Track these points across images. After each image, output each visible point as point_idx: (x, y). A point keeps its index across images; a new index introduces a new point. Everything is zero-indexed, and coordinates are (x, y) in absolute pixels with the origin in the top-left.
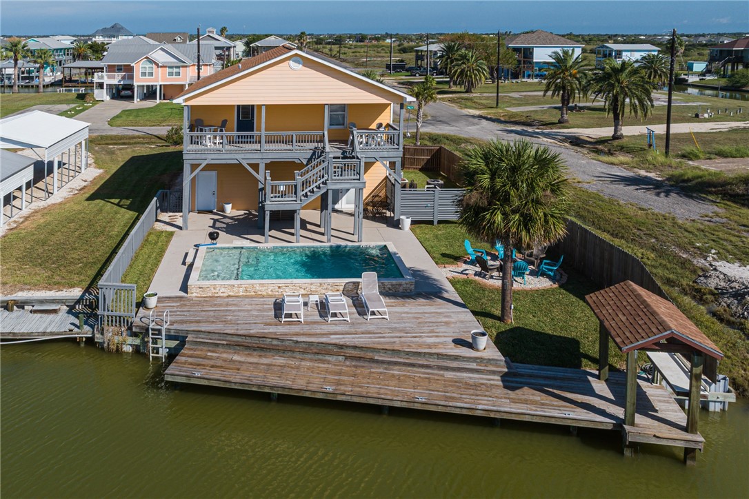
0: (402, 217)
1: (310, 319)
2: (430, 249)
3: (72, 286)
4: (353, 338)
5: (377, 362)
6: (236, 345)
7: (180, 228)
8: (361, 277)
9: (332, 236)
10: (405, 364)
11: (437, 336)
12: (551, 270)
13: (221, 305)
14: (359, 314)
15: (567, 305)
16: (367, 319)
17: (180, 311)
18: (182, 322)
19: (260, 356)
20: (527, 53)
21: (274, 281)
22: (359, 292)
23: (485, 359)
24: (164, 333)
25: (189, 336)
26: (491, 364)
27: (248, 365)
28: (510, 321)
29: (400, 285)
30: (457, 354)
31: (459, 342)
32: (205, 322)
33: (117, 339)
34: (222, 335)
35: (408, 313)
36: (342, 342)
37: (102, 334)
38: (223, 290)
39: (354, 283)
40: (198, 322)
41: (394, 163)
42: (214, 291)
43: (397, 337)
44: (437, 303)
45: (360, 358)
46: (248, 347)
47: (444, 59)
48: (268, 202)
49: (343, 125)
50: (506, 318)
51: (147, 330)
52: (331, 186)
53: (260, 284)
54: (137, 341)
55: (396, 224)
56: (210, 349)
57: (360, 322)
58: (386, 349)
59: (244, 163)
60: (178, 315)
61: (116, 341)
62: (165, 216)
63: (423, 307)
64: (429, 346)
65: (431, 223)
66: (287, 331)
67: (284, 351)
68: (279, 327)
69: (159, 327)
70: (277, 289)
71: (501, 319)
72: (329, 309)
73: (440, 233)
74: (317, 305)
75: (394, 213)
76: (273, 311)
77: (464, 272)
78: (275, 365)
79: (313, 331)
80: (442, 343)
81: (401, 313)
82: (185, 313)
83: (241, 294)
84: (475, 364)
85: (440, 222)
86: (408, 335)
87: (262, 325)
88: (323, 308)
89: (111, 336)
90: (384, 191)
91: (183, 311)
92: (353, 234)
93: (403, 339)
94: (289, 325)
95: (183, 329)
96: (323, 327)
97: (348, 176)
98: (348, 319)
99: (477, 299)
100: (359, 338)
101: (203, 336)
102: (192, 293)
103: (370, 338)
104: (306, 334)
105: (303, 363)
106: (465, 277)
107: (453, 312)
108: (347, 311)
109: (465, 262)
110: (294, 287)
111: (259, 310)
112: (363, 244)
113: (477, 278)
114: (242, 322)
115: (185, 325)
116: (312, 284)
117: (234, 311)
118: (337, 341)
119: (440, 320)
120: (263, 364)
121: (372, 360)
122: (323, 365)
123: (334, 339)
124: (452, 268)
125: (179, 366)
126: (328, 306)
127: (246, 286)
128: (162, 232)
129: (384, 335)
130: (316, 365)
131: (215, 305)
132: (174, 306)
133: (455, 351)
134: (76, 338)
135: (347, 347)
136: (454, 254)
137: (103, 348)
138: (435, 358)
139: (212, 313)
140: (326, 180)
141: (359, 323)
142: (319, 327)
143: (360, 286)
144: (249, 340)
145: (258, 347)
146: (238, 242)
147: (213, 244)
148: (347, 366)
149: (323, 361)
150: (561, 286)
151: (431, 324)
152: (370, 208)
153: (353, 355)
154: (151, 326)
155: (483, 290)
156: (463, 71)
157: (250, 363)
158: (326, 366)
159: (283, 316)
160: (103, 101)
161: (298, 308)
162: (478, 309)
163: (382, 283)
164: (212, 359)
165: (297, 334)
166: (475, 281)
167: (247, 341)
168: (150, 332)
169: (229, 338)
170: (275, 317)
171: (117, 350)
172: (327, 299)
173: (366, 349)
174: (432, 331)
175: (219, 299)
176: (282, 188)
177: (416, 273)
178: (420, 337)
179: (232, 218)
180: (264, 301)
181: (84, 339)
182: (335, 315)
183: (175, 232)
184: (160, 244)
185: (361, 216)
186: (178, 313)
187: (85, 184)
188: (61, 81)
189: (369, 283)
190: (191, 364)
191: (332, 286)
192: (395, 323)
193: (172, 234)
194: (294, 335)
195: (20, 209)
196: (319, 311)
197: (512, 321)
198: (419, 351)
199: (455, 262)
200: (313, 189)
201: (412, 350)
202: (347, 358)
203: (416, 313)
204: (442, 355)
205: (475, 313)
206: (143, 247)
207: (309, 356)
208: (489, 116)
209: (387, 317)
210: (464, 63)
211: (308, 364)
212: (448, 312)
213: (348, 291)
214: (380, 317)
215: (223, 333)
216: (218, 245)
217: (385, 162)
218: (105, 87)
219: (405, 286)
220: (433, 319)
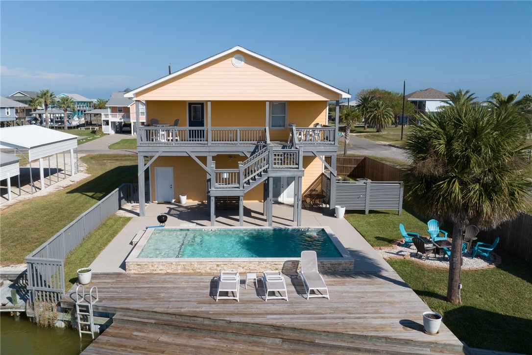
0: (337, 206)
1: (246, 297)
2: (364, 233)
3: (20, 262)
4: (292, 319)
5: (318, 345)
6: (164, 324)
7: (138, 214)
8: (300, 257)
9: (273, 222)
10: (349, 349)
11: (382, 318)
12: (486, 251)
13: (157, 282)
14: (298, 293)
15: (511, 285)
16: (306, 298)
17: (114, 288)
18: (112, 299)
19: (190, 337)
20: (421, 105)
21: (213, 259)
22: (298, 271)
23: (441, 344)
24: (91, 310)
25: (118, 313)
26: (447, 350)
27: (174, 346)
28: (458, 301)
29: (340, 264)
30: (408, 338)
31: (408, 324)
32: (136, 299)
33: (49, 315)
34: (151, 313)
35: (349, 292)
36: (279, 323)
37: (33, 309)
38: (161, 267)
39: (293, 262)
40: (129, 299)
41: (330, 157)
42: (152, 268)
43: (339, 318)
44: (378, 283)
45: (299, 341)
46: (177, 327)
47: (361, 107)
48: (213, 189)
49: (284, 126)
50: (453, 298)
51: (75, 306)
52: (272, 174)
53: (198, 262)
54: (68, 317)
55: (332, 213)
56: (138, 327)
57: (299, 301)
58: (328, 332)
59: (193, 156)
60: (110, 292)
61: (47, 317)
62: (128, 206)
63: (364, 286)
64: (376, 329)
65: (362, 212)
66: (221, 310)
67: (216, 332)
68: (213, 306)
69: (86, 304)
70: (215, 267)
71: (448, 299)
72: (266, 288)
73: (371, 220)
74: (255, 283)
75: (329, 205)
76: (209, 289)
77: (400, 253)
78: (204, 348)
79: (249, 311)
80: (389, 326)
81: (342, 292)
82: (118, 290)
83: (180, 271)
84: (429, 350)
85: (371, 212)
86: (351, 315)
87: (195, 303)
88: (261, 285)
89: (41, 311)
90: (320, 186)
91: (116, 288)
92: (293, 221)
93: (346, 321)
94: (224, 303)
95: (111, 306)
96: (259, 306)
97: (287, 164)
98: (286, 298)
99: (417, 279)
100: (298, 318)
101: (131, 314)
102: (130, 270)
103: (310, 318)
104: (241, 314)
105: (236, 346)
106: (402, 257)
107: (396, 292)
108: (285, 290)
109: (399, 245)
110: (233, 266)
111: (195, 287)
112: (303, 227)
113: (413, 259)
114: (175, 300)
115: (114, 302)
116: (250, 262)
117: (170, 288)
118: (274, 322)
119: (383, 300)
120: (191, 346)
121: (312, 344)
122: (258, 349)
123: (271, 320)
124: (388, 249)
125: (99, 347)
126: (265, 284)
127: (184, 263)
128: (121, 217)
129: (325, 315)
130: (250, 348)
131: (151, 282)
132: (109, 283)
133: (405, 334)
134: (9, 313)
135: (285, 328)
136: (387, 237)
137: (36, 323)
138: (382, 342)
139: (146, 290)
140: (267, 169)
141: (298, 303)
142: (255, 306)
143: (299, 266)
144: (179, 319)
145: (188, 327)
146: (186, 225)
147: (162, 226)
148: (285, 350)
149: (258, 344)
150: (498, 267)
151: (374, 304)
152: (308, 200)
153: (291, 338)
154: (78, 303)
155: (422, 270)
156: (375, 115)
157: (178, 345)
158: (261, 349)
159: (218, 294)
160: (109, 134)
161: (233, 286)
162: (421, 289)
163: (321, 262)
164: (136, 339)
165: (231, 314)
166: (412, 262)
167: (177, 320)
168: (78, 308)
169: (158, 316)
170: (210, 295)
171: (49, 325)
172: (265, 278)
173: (305, 332)
174: (377, 312)
175: (156, 276)
176: (225, 176)
177: (354, 253)
178: (365, 318)
179: (186, 207)
180: (202, 278)
181: (18, 314)
182: (272, 294)
183: (132, 218)
184: (115, 227)
185: (300, 207)
186: (111, 289)
187: (71, 183)
188: (84, 124)
189: (308, 262)
190: (112, 345)
191: (271, 265)
192: (335, 303)
193: (129, 219)
194: (228, 314)
195: (8, 200)
196: (256, 290)
197: (459, 301)
198: (365, 334)
199: (390, 245)
200: (254, 176)
201: (357, 333)
202: (284, 340)
203: (357, 292)
204: (391, 339)
205: (419, 293)
206: (99, 229)
207: (243, 338)
208: (396, 146)
209: (328, 296)
210: (376, 110)
211: (242, 347)
212: (391, 292)
213: (287, 269)
214: (321, 296)
215: (152, 312)
216: (165, 228)
217: (321, 156)
218: (110, 123)
219: (344, 265)
220: (376, 299)
